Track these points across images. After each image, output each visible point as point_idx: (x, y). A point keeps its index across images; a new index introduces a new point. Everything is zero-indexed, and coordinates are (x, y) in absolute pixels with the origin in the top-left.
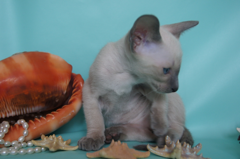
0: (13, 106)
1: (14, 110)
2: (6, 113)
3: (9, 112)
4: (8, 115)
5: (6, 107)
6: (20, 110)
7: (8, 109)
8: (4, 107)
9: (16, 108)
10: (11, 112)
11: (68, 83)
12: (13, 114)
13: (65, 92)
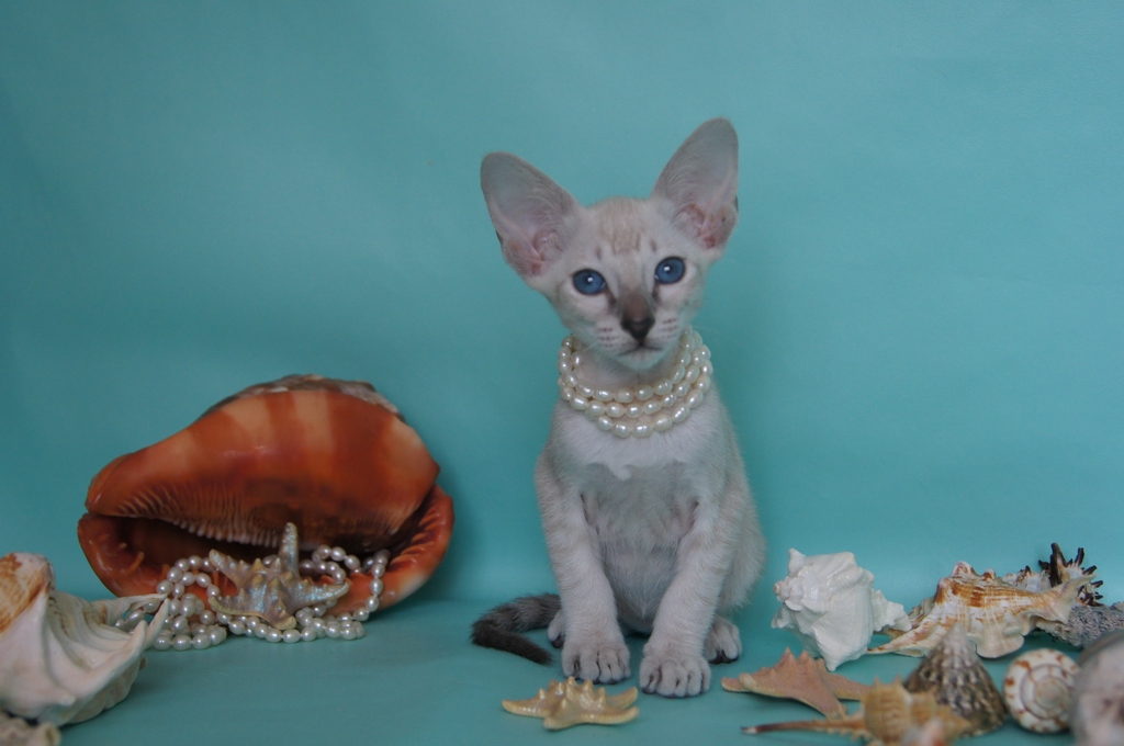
0: (251, 524)
1: (249, 532)
2: (226, 533)
3: (234, 533)
4: (230, 538)
5: (233, 519)
6: (265, 537)
7: (236, 525)
8: (229, 518)
9: (256, 530)
10: (241, 533)
11: (410, 512)
12: (243, 538)
13: (395, 531)
